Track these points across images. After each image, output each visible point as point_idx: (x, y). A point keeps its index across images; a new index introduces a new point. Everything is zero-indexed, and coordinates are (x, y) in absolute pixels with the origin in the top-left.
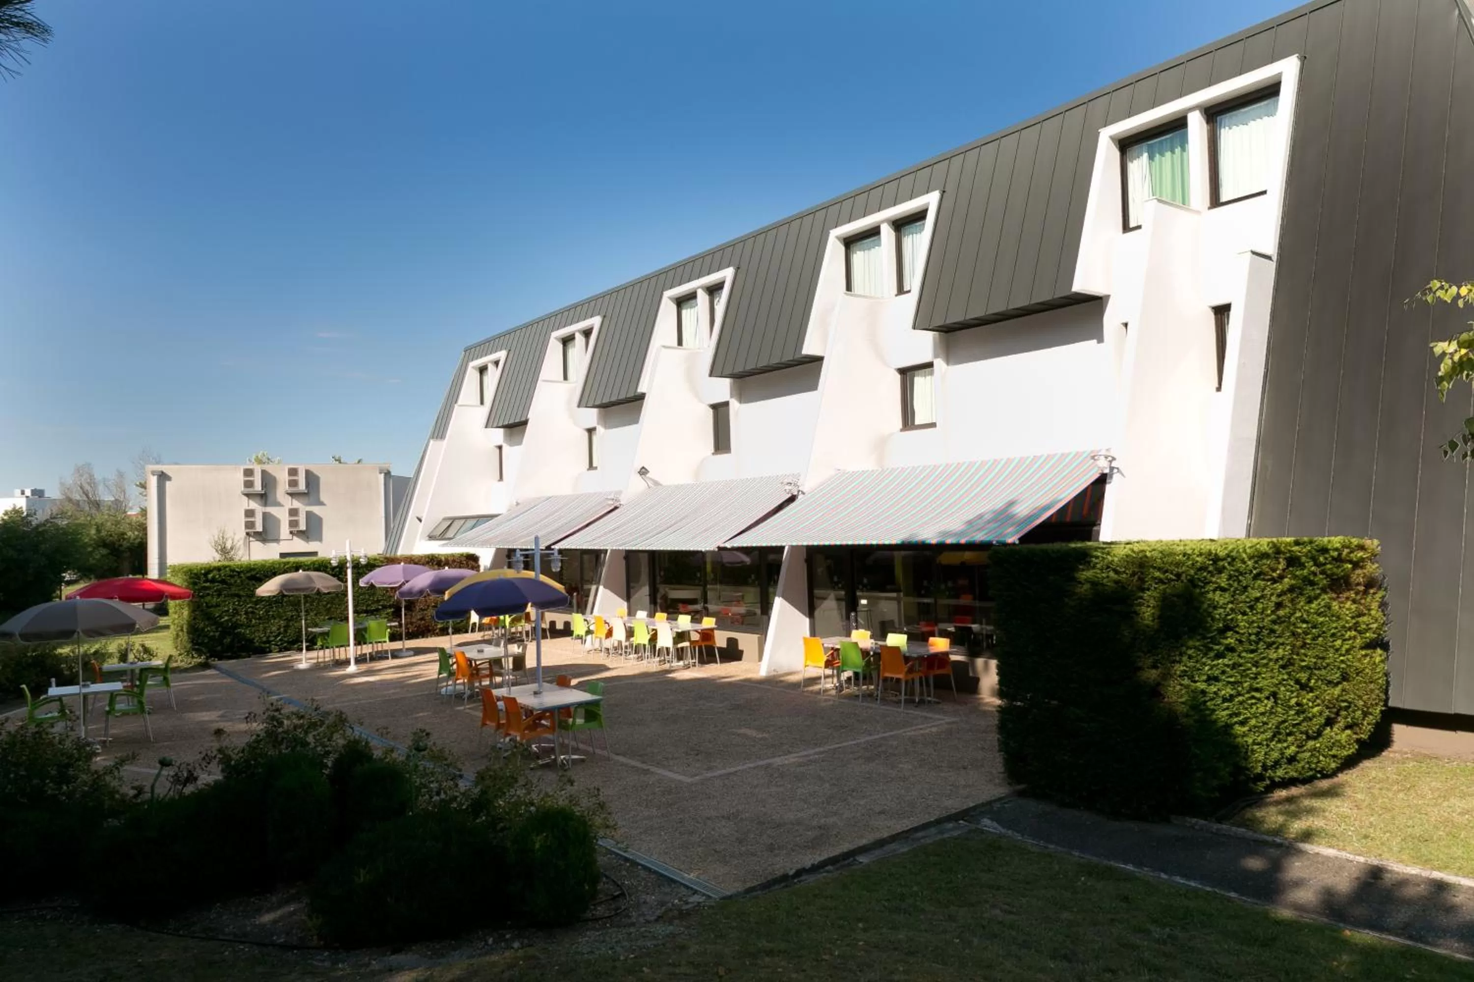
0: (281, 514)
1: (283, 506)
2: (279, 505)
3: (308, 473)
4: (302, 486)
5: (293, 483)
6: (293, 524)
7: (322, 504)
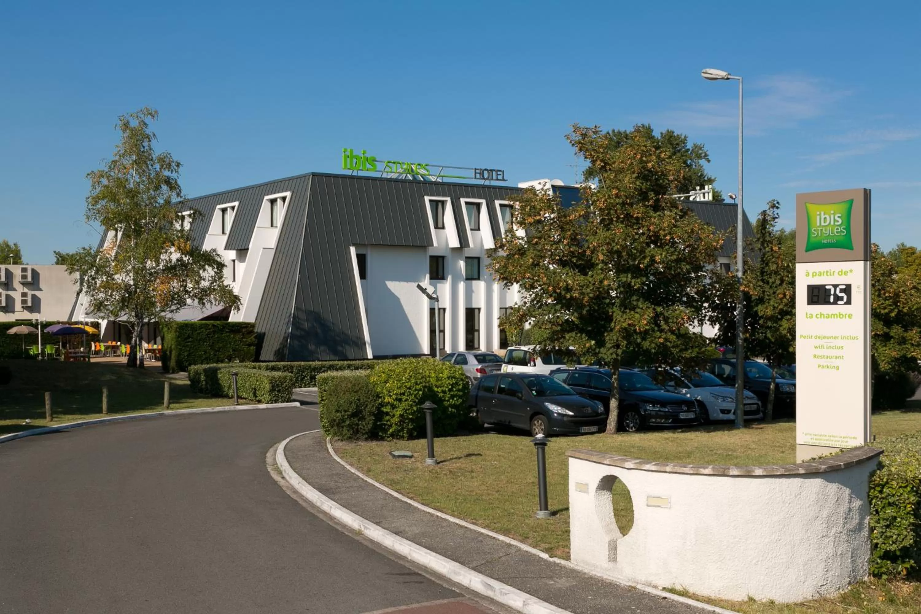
0: (17, 296)
1: (16, 290)
2: (15, 290)
3: (33, 270)
4: (29, 279)
5: (24, 277)
6: (24, 302)
7: (41, 290)
